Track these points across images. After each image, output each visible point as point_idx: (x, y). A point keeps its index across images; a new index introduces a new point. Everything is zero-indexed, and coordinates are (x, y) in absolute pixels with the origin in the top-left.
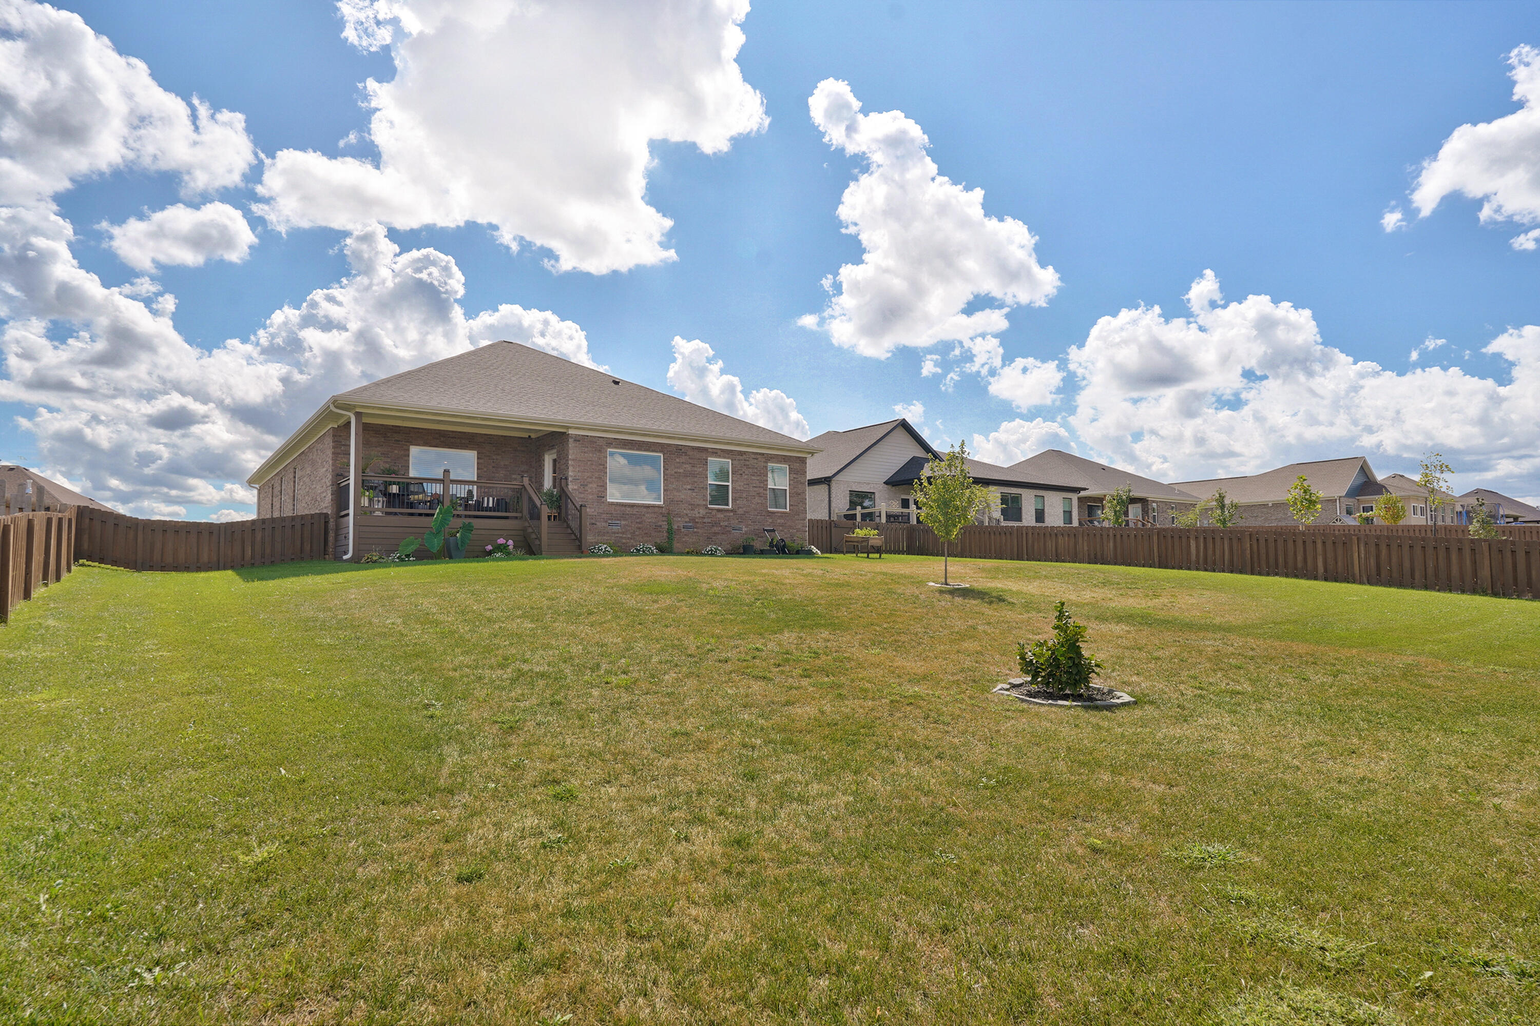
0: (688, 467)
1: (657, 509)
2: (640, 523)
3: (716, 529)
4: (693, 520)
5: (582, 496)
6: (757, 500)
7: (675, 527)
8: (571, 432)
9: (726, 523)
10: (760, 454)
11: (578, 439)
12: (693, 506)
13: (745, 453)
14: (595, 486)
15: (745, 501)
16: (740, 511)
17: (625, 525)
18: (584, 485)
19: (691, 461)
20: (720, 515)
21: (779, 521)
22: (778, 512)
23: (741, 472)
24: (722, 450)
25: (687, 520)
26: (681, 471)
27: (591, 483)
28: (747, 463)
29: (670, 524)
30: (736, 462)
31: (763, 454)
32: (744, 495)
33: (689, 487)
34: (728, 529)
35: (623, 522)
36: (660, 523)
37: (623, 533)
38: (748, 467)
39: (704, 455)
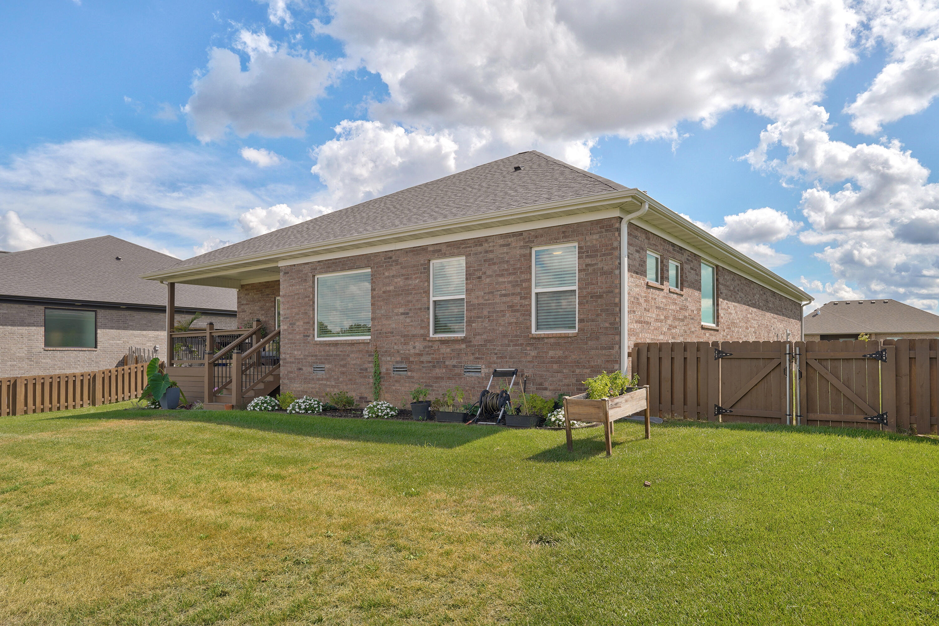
0: (400, 281)
1: (362, 347)
2: (344, 366)
3: (438, 372)
4: (406, 359)
5: (291, 336)
6: (509, 317)
7: (383, 370)
8: (281, 264)
9: (454, 362)
10: (514, 234)
11: (288, 271)
12: (407, 338)
13: (486, 239)
14: (302, 323)
15: (486, 324)
16: (478, 340)
17: (329, 369)
18: (292, 324)
19: (403, 271)
20: (445, 350)
21: (551, 353)
22: (548, 337)
23: (479, 274)
24: (449, 244)
25: (399, 359)
26: (391, 288)
27: (298, 320)
28: (491, 256)
29: (377, 365)
30: (472, 259)
31: (520, 233)
32: (485, 313)
33: (401, 310)
34: (457, 371)
35: (327, 366)
36: (366, 366)
37: (327, 379)
38: (491, 262)
39: (422, 259)
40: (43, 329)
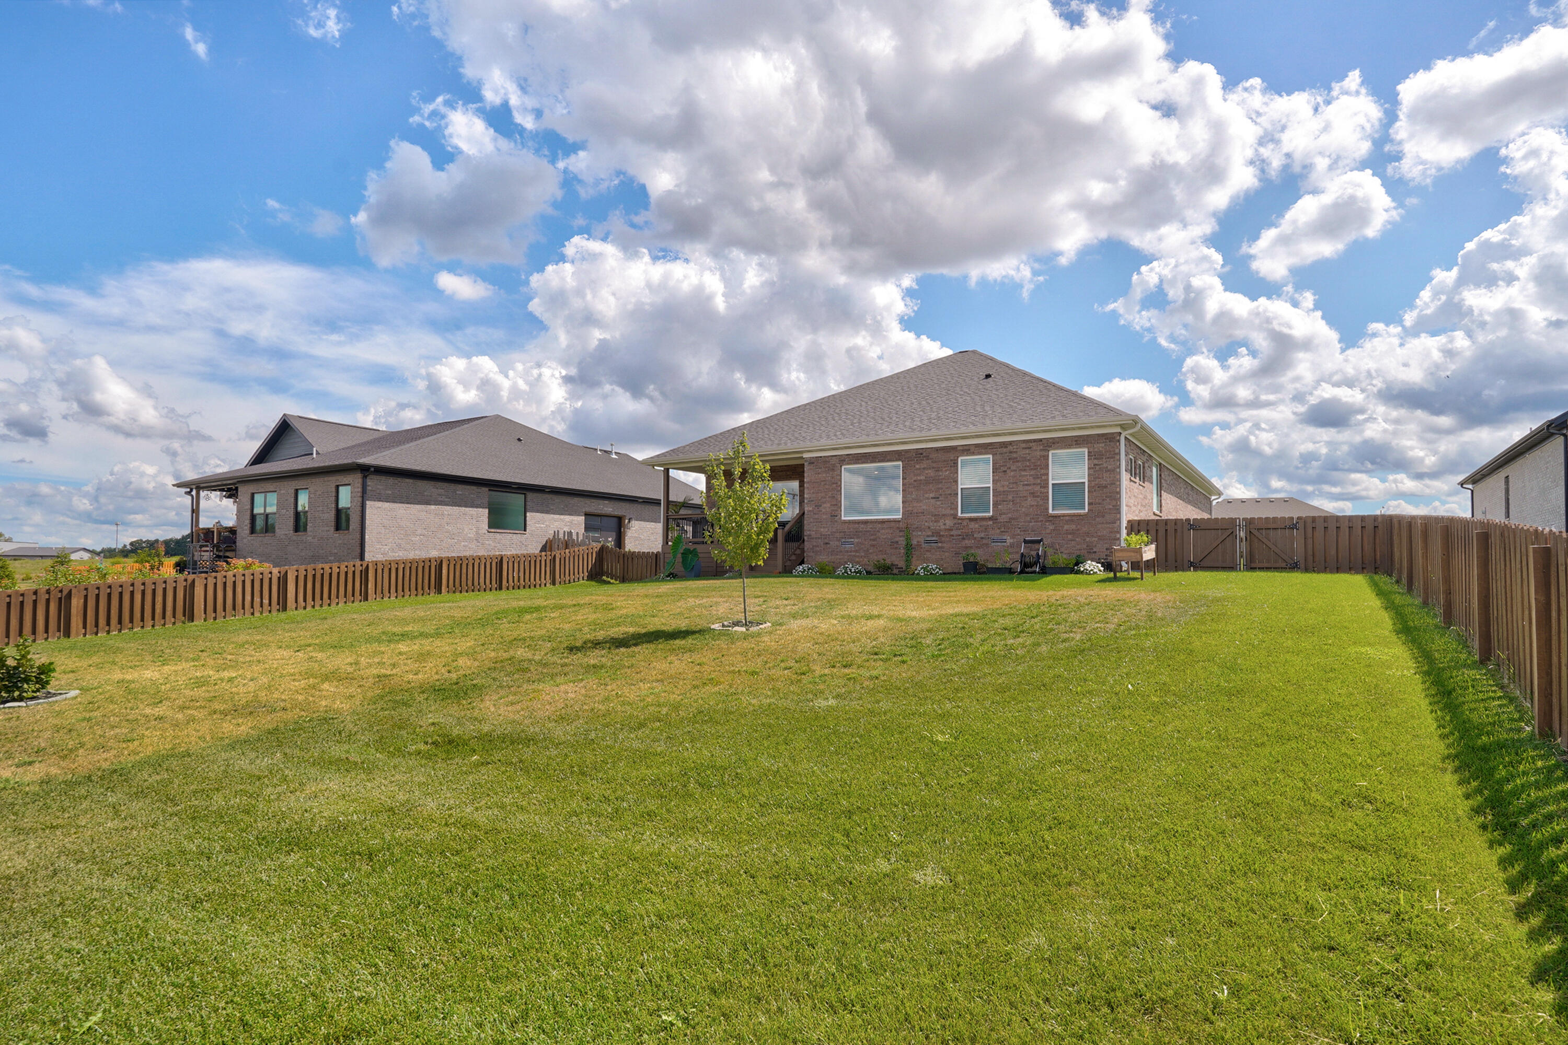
0: (931, 473)
1: (893, 524)
2: (874, 540)
3: (967, 542)
4: (937, 533)
5: (816, 516)
6: (1030, 501)
7: (914, 542)
8: (805, 455)
9: (982, 535)
10: (1035, 441)
11: (812, 461)
12: (937, 517)
13: (1011, 443)
14: (828, 505)
15: (1011, 505)
16: (1004, 518)
17: (858, 543)
18: (818, 506)
19: (934, 465)
20: (973, 525)
21: (1066, 527)
22: (1064, 515)
23: (1003, 469)
24: (977, 446)
25: (930, 533)
26: (922, 478)
27: (824, 503)
28: (1014, 455)
29: (908, 539)
30: (998, 457)
31: (1041, 440)
32: (1010, 497)
33: (932, 495)
34: (984, 541)
35: (856, 540)
36: (897, 539)
37: (856, 551)
38: (1015, 460)
39: (952, 456)
40: (487, 510)
